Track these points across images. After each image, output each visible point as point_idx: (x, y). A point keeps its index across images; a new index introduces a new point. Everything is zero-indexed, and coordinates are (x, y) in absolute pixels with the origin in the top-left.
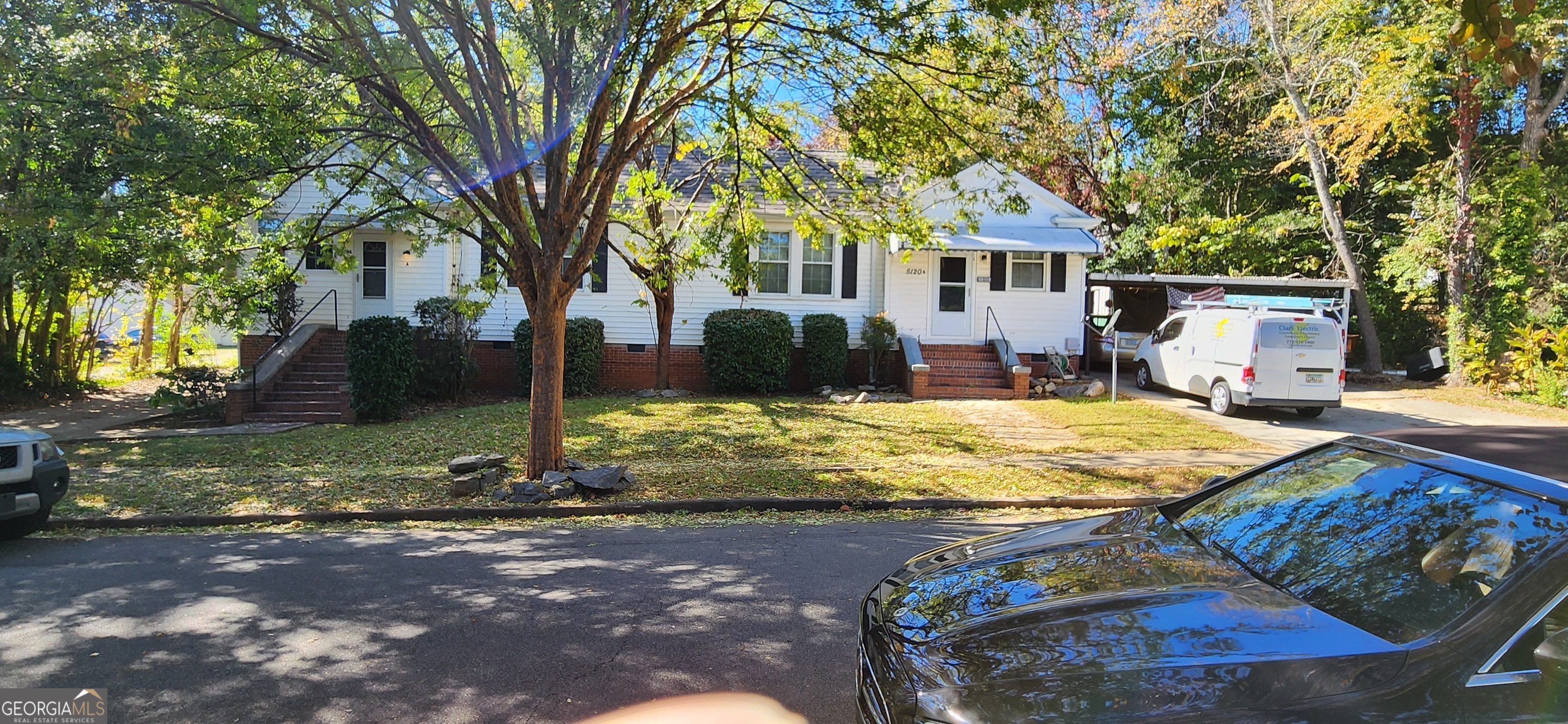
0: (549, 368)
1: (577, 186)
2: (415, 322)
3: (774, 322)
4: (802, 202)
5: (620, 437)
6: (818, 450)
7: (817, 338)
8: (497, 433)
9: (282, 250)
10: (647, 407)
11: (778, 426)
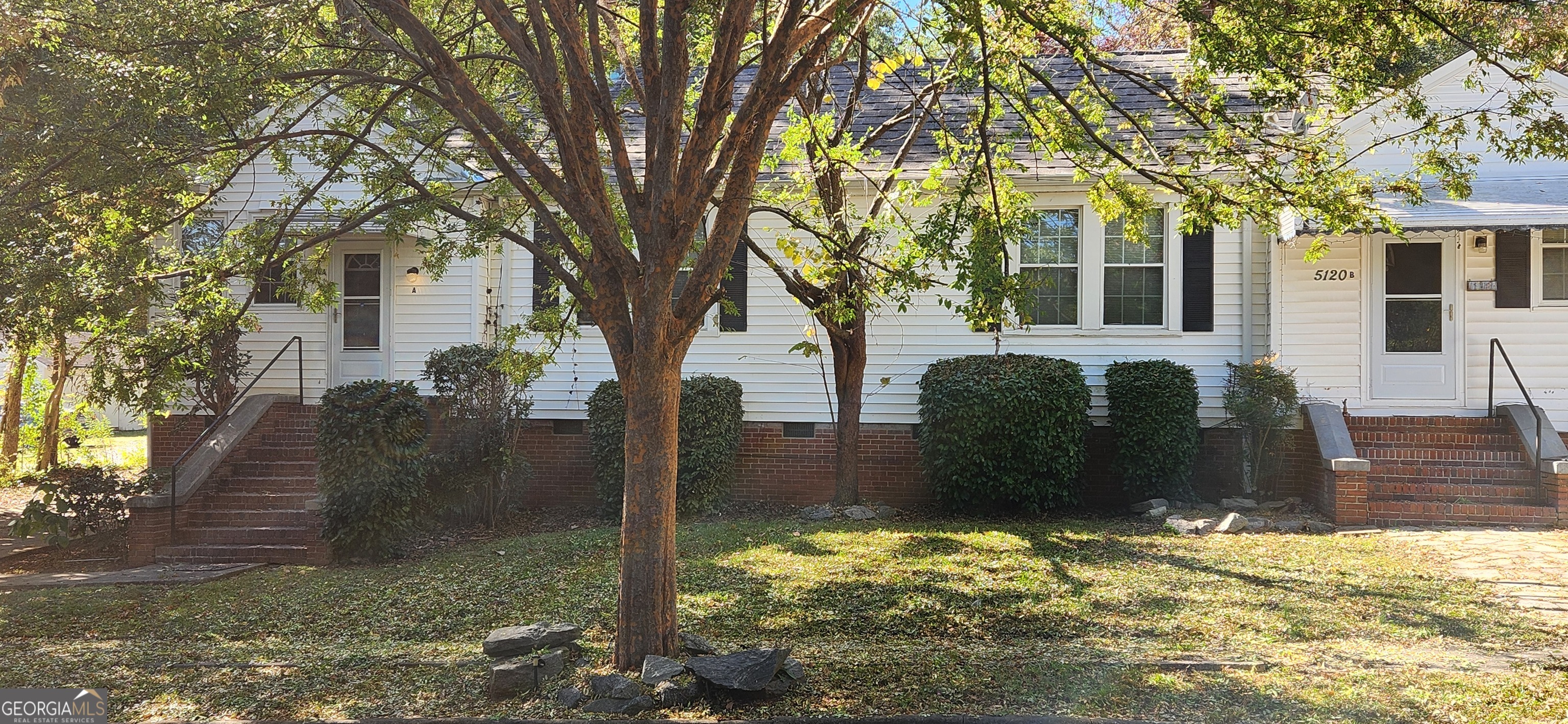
0: (653, 472)
1: (700, 151)
2: (426, 388)
3: (1052, 380)
4: (1103, 155)
5: (773, 594)
6: (1145, 625)
7: (1136, 409)
8: (562, 584)
9: (223, 276)
10: (821, 538)
11: (1064, 577)
